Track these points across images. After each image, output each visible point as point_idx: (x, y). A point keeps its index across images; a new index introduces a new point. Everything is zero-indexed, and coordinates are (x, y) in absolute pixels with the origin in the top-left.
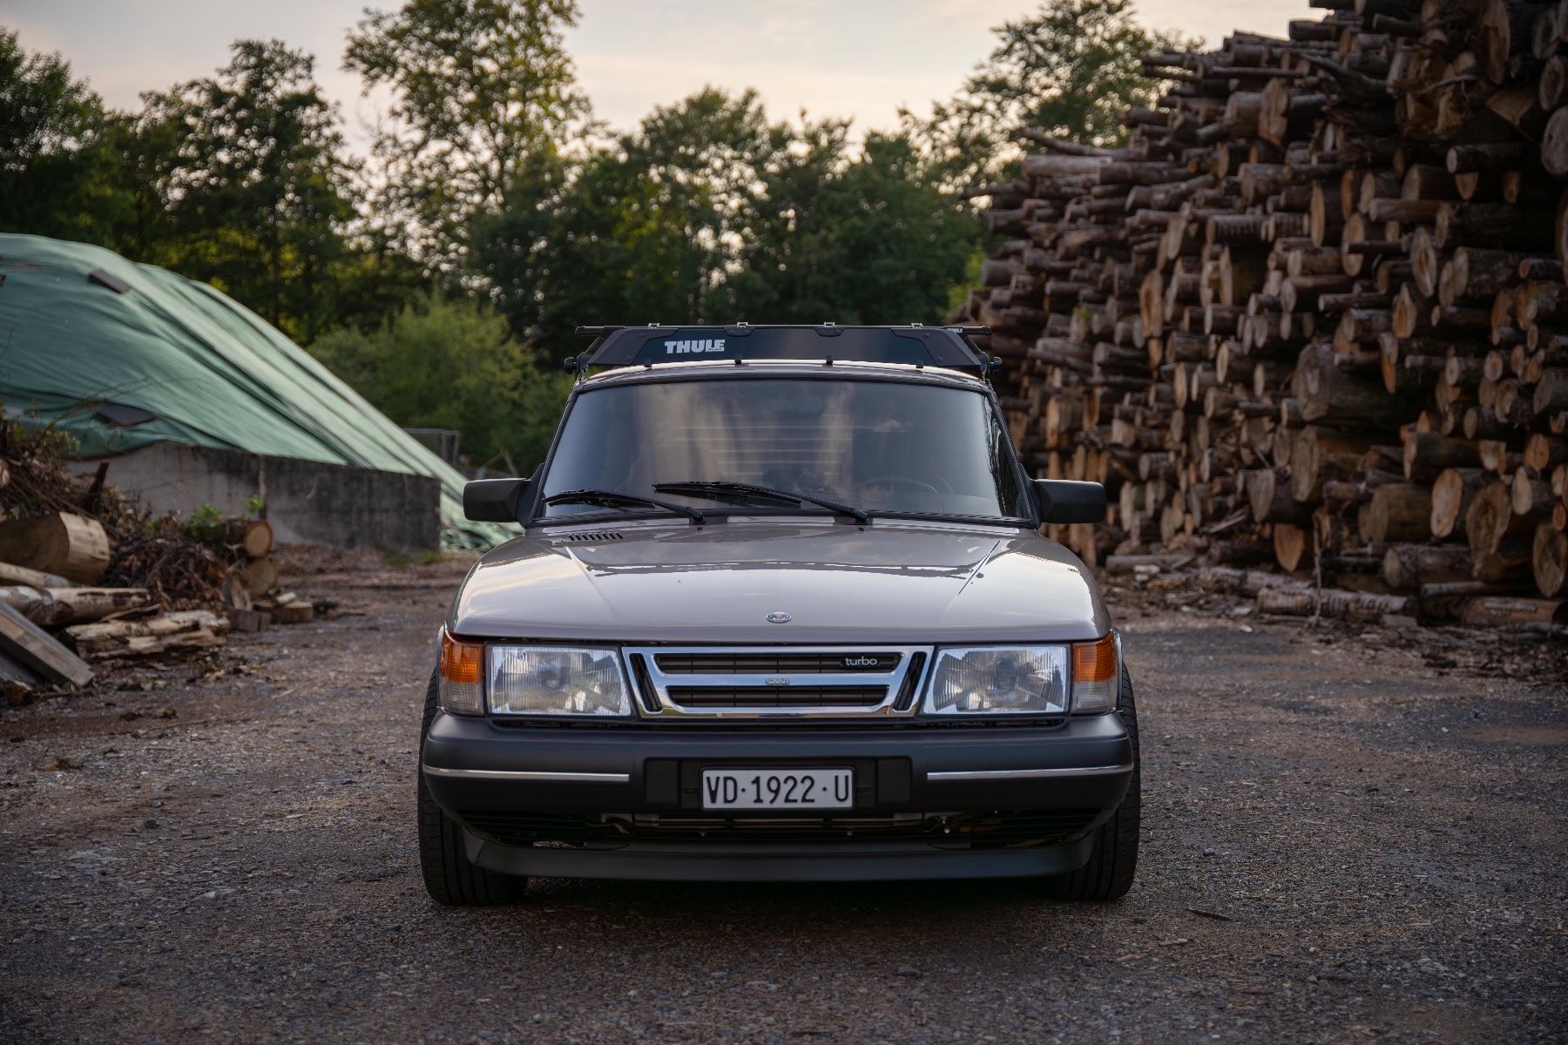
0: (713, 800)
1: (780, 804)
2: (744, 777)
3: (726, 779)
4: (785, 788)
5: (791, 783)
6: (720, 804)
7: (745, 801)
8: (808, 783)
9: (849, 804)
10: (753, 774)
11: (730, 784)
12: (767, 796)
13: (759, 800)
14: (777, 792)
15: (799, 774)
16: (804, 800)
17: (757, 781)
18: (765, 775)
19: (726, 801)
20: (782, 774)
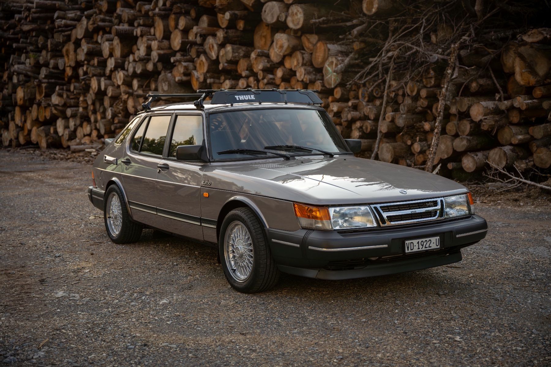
0: (408, 250)
1: (424, 249)
2: (415, 242)
3: (411, 243)
4: (425, 244)
5: (426, 242)
6: (410, 251)
7: (416, 249)
8: (430, 241)
9: (439, 247)
10: (417, 241)
11: (412, 244)
12: (420, 247)
13: (419, 248)
14: (423, 245)
15: (428, 239)
16: (429, 247)
17: (418, 243)
18: (420, 240)
19: (411, 250)
20: (424, 240)
